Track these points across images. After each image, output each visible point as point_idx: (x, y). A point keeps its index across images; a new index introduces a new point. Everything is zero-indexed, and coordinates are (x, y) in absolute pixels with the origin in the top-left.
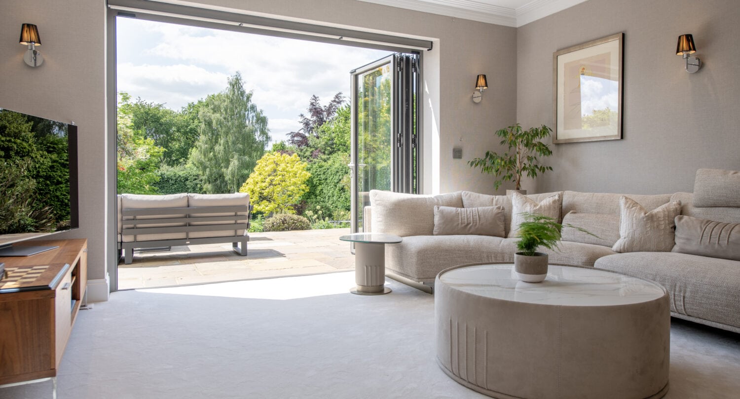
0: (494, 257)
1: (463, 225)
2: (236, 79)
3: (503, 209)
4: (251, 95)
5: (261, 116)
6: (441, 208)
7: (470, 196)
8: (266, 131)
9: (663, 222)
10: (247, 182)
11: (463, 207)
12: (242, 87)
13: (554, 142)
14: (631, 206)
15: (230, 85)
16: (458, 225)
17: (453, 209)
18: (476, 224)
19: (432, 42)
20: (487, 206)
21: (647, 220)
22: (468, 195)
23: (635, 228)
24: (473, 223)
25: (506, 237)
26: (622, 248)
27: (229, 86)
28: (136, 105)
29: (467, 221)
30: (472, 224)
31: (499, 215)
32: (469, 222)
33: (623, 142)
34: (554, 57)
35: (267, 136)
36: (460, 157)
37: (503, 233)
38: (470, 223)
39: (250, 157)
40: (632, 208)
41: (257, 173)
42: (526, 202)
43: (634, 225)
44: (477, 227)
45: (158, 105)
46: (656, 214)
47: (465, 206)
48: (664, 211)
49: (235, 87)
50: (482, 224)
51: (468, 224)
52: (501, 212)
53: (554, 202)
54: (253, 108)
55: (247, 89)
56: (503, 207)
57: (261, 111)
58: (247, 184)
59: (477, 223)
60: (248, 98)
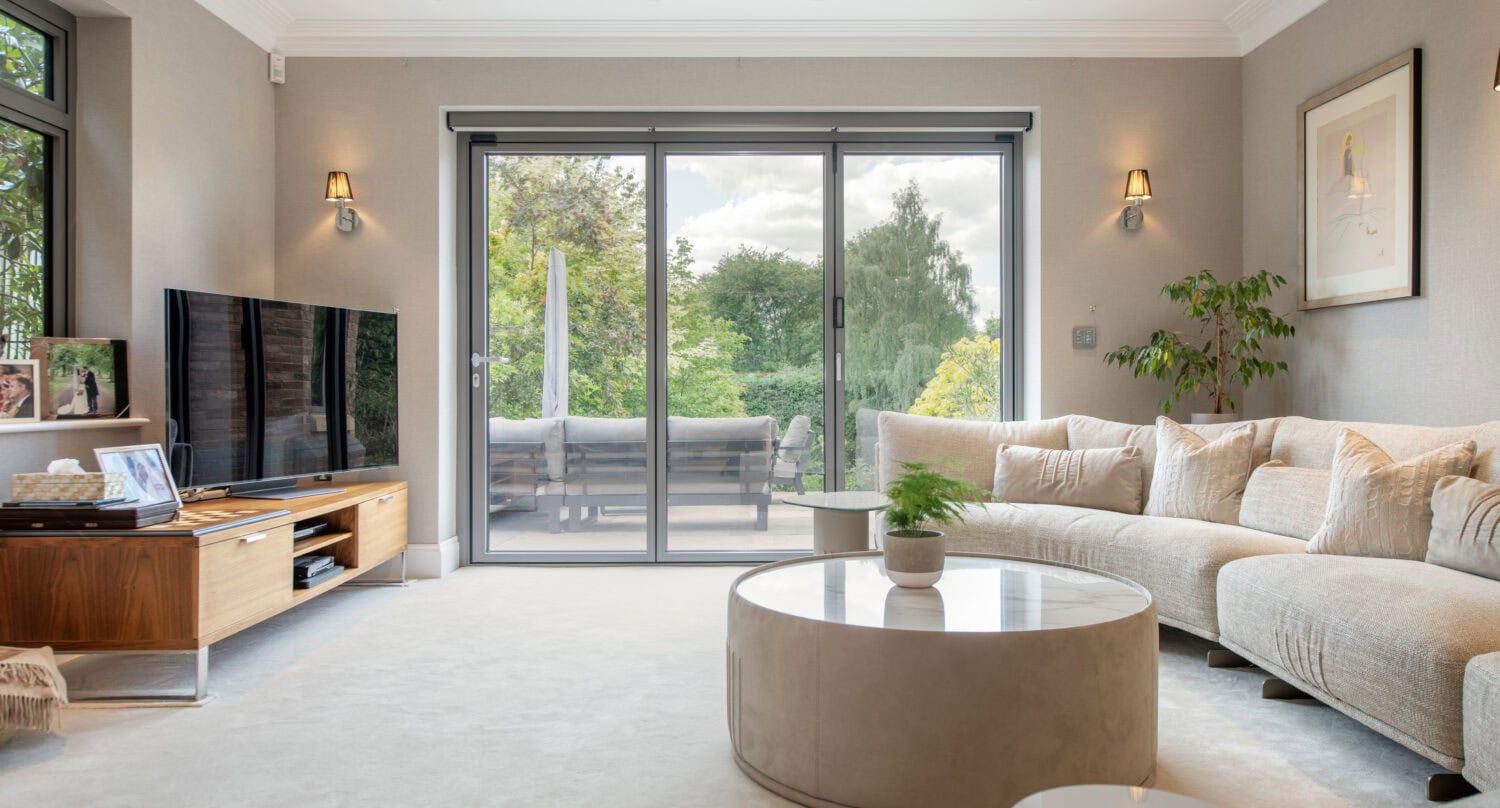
0: (1053, 549)
1: (1046, 485)
2: (908, 195)
3: (1139, 453)
4: (938, 223)
5: (959, 263)
6: (1014, 449)
7: (1083, 426)
8: (968, 292)
9: (1409, 492)
10: (923, 396)
11: (1067, 447)
12: (920, 209)
13: (1301, 308)
14: (1352, 452)
15: (899, 207)
16: (1036, 484)
17: (1035, 451)
18: (1072, 485)
19: (1031, 114)
20: (1110, 446)
21: (1371, 485)
22: (1082, 423)
23: (1345, 501)
24: (1067, 481)
25: (1141, 513)
26: (1321, 545)
27: (896, 210)
28: (740, 256)
29: (1056, 476)
30: (1063, 484)
31: (1125, 466)
32: (1058, 478)
33: (1417, 302)
34: (1298, 117)
35: (970, 302)
36: (1092, 346)
37: (1134, 505)
38: (1061, 481)
39: (937, 346)
40: (1352, 456)
41: (942, 377)
42: (1178, 440)
43: (1346, 495)
44: (1074, 488)
45: (776, 254)
46: (1397, 472)
47: (1071, 447)
48: (1422, 465)
49: (908, 211)
50: (1085, 484)
51: (1057, 483)
52: (1132, 461)
53: (1240, 440)
54: (942, 250)
55: (930, 213)
56: (1138, 449)
57: (959, 253)
58: (924, 400)
59: (1074, 480)
60: (934, 229)
